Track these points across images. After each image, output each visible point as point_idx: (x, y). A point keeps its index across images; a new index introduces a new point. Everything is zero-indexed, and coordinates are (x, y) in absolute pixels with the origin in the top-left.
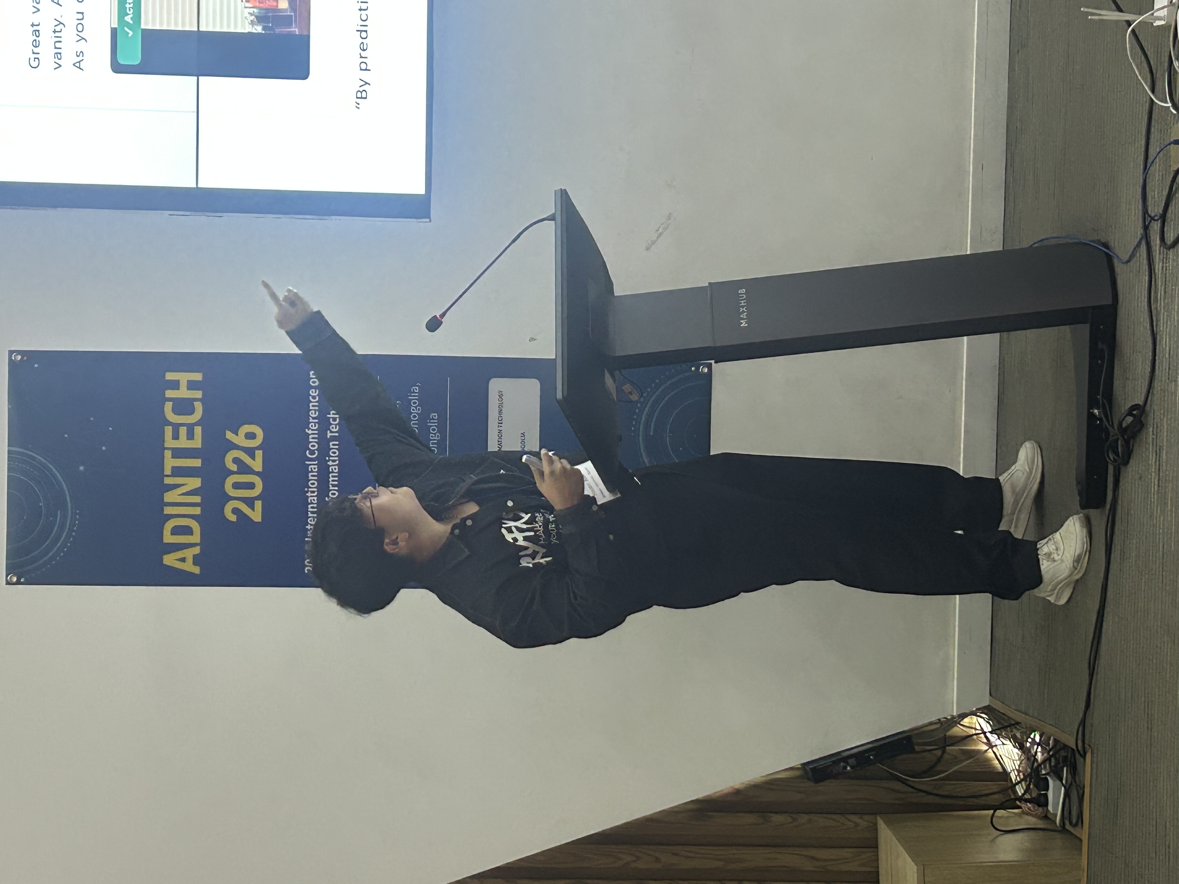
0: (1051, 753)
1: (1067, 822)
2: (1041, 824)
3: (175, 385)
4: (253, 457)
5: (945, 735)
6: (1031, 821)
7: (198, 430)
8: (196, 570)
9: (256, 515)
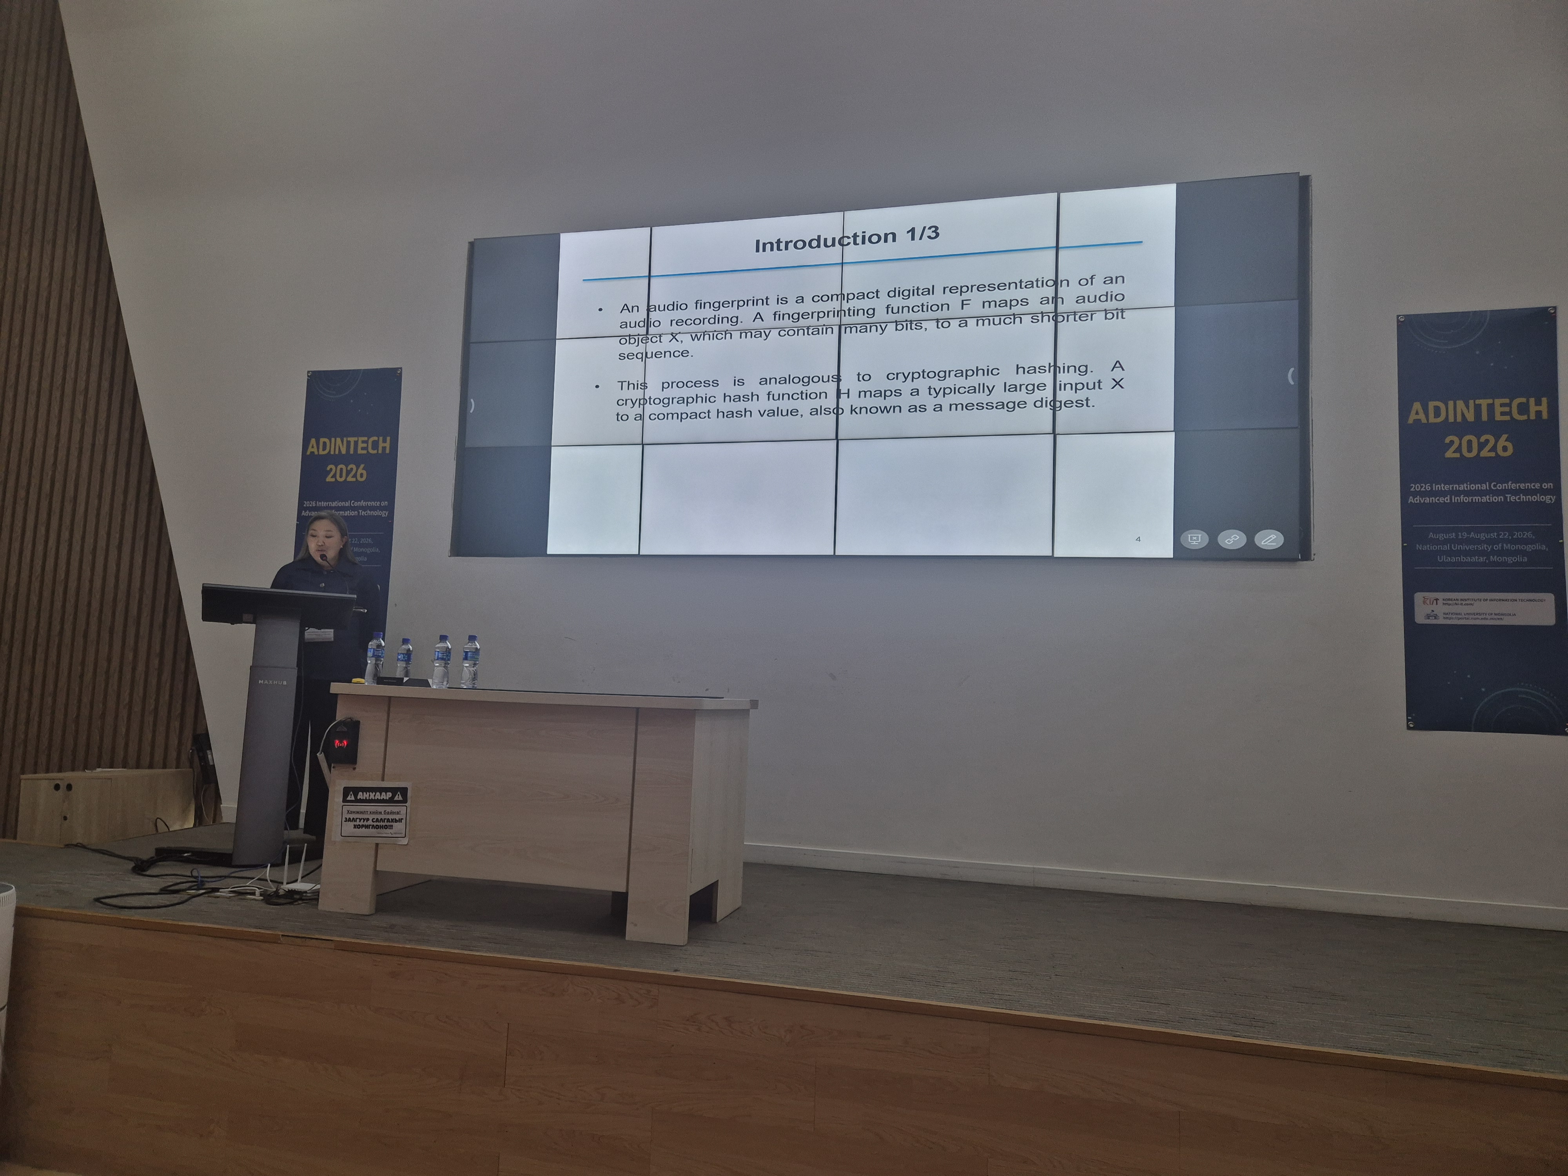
3: (384, 441)
4: (353, 477)
7: (365, 452)
8: (308, 453)
9: (329, 479)
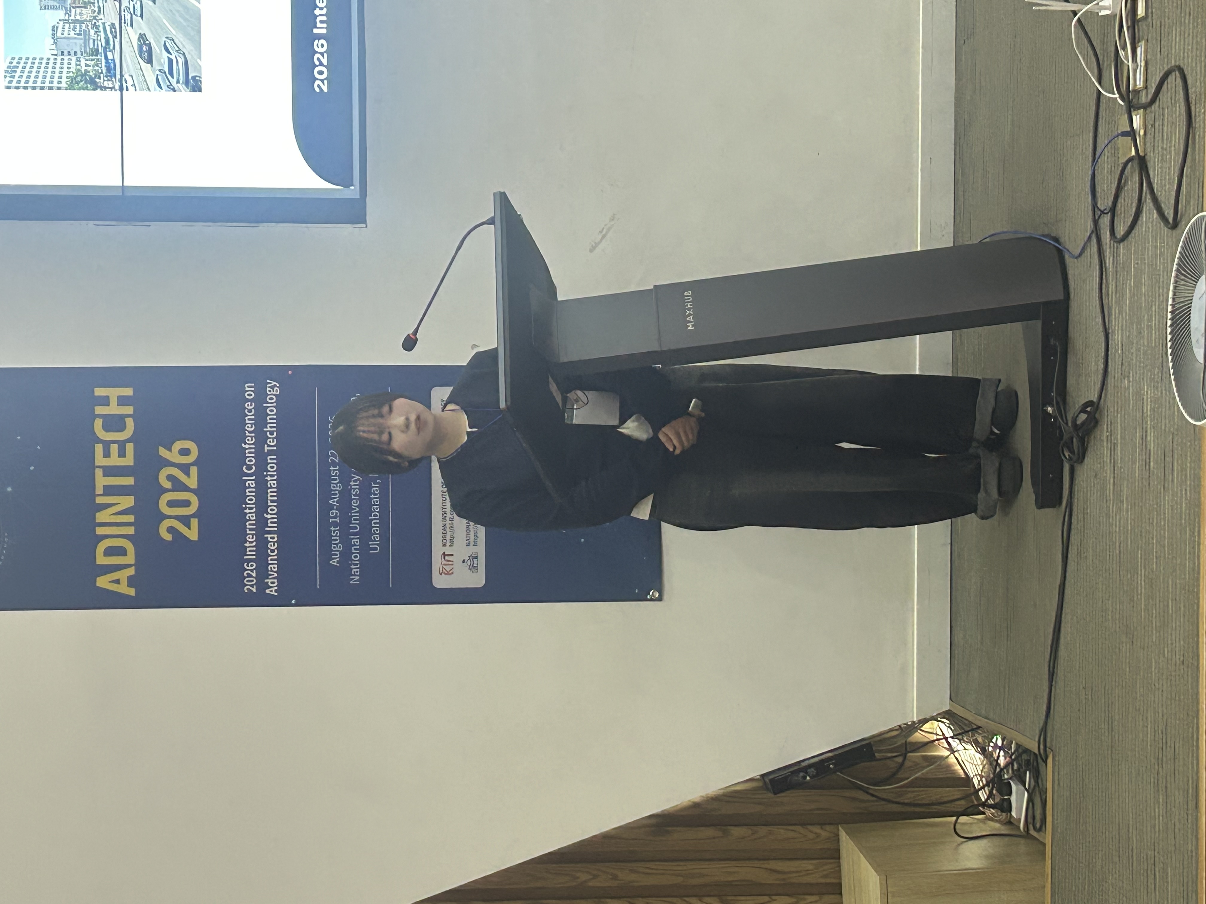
0: (1013, 757)
1: (1031, 827)
2: (1004, 830)
3: (105, 401)
4: (188, 474)
5: (906, 741)
6: (996, 827)
7: (130, 447)
8: (132, 592)
9: (193, 534)
